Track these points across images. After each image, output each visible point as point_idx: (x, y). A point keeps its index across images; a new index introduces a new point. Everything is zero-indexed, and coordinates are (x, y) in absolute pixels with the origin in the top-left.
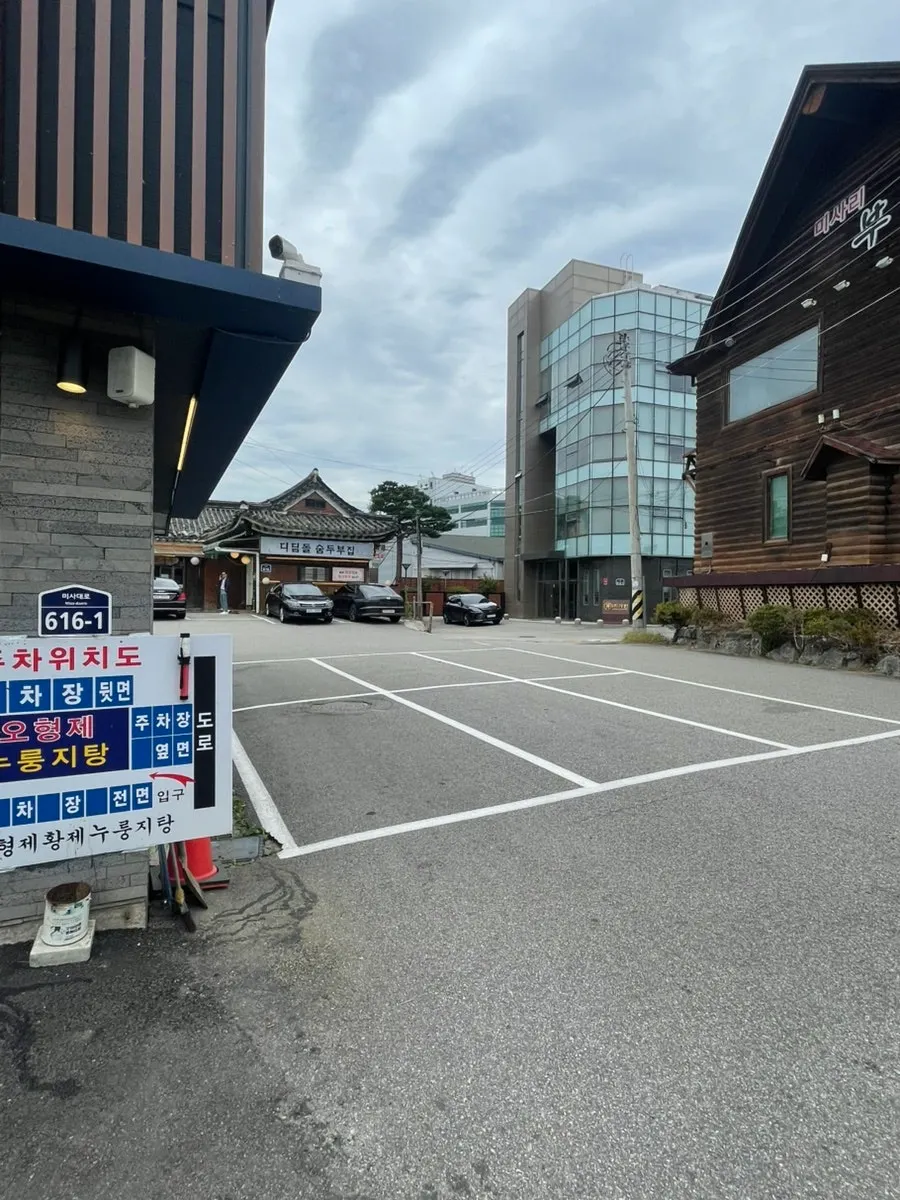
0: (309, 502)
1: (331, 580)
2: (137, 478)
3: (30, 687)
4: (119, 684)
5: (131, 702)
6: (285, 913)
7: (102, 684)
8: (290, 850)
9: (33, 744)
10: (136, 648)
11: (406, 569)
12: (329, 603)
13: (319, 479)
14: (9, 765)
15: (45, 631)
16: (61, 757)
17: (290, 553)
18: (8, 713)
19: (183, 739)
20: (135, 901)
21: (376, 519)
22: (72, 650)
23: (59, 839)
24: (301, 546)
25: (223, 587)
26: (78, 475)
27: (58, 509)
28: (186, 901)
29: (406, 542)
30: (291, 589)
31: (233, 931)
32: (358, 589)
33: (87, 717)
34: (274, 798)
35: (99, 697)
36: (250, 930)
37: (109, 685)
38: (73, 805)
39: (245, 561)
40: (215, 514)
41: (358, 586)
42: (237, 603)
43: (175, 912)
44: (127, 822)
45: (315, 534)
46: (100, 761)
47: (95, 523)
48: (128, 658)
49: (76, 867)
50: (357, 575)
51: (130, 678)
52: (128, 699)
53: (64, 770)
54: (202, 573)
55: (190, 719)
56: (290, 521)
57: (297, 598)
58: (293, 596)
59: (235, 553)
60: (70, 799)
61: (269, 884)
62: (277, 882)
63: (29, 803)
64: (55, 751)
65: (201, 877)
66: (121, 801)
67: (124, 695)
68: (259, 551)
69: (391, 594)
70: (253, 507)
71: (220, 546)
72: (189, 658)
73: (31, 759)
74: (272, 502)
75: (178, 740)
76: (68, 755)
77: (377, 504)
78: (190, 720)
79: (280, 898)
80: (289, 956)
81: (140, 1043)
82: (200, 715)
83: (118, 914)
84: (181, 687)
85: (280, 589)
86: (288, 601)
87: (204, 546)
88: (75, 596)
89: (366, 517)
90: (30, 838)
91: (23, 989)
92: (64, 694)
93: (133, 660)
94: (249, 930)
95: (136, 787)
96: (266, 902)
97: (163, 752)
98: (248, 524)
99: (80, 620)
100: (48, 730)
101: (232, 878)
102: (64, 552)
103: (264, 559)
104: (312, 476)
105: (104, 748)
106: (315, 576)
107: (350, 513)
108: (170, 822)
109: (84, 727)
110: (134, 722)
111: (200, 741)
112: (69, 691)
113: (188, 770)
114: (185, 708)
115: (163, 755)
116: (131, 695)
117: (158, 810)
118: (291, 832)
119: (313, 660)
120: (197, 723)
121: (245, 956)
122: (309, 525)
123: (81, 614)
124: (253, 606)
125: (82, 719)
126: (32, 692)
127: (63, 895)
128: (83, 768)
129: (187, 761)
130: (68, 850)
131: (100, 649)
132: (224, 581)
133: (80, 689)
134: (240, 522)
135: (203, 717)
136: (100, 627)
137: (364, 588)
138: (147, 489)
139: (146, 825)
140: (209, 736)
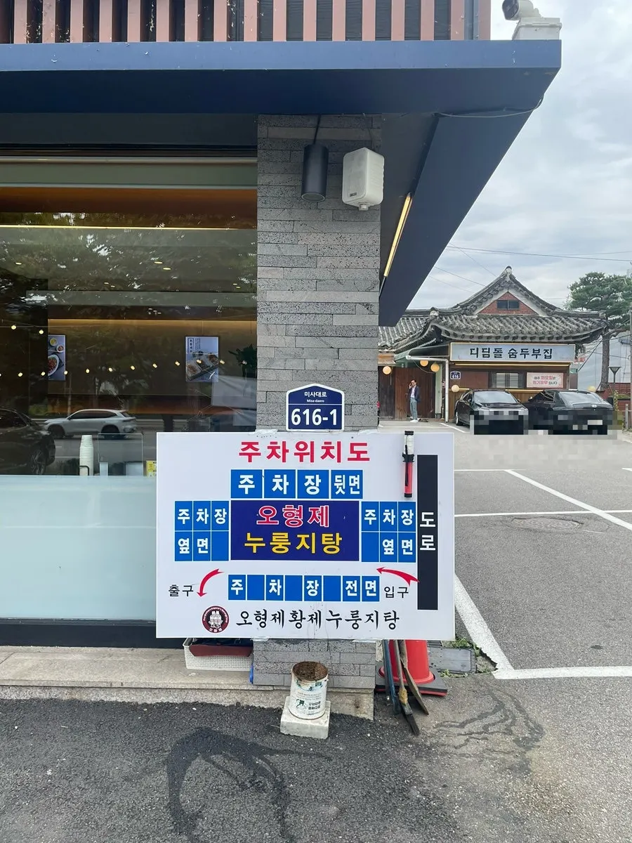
0: (501, 304)
1: (525, 388)
2: (366, 279)
3: (279, 476)
4: (351, 477)
5: (360, 496)
6: (509, 739)
7: (337, 477)
8: (505, 672)
9: (281, 528)
10: (365, 444)
11: (615, 373)
12: (523, 411)
13: (512, 277)
14: (264, 545)
15: (291, 426)
16: (303, 543)
17: (480, 359)
18: (263, 499)
19: (408, 537)
20: (364, 691)
21: (577, 316)
22: (312, 444)
23: (302, 619)
24: (492, 351)
25: (412, 396)
26: (318, 280)
27: (301, 314)
28: (409, 701)
29: (614, 342)
30: (482, 397)
31: (457, 744)
32: (557, 397)
33: (324, 507)
34: (482, 613)
35: (334, 489)
36: (474, 747)
37: (342, 479)
38: (313, 590)
39: (435, 368)
40: (405, 324)
41: (558, 392)
42: (426, 412)
43: (399, 711)
44: (357, 612)
45: (507, 337)
46: (334, 550)
47: (331, 325)
48: (359, 453)
49: (315, 647)
50: (556, 380)
51: (360, 473)
52: (358, 493)
53: (304, 555)
54: (394, 381)
55: (414, 517)
56: (481, 325)
57: (488, 405)
58: (484, 404)
59: (424, 361)
60: (310, 582)
61: (489, 705)
62: (496, 703)
63: (279, 581)
64: (299, 536)
65: (420, 681)
66: (352, 591)
67: (355, 488)
68: (449, 358)
69: (598, 401)
70: (443, 314)
71: (411, 354)
72: (413, 455)
73: (280, 541)
74: (462, 307)
75: (403, 537)
76: (309, 541)
77: (579, 301)
78: (413, 519)
79: (502, 721)
80: (519, 787)
81: (380, 834)
82: (423, 514)
83: (350, 701)
84: (406, 485)
85: (470, 397)
86: (478, 409)
87: (395, 355)
88: (314, 394)
89: (567, 315)
90: (279, 613)
91: (278, 752)
92: (306, 484)
93: (362, 456)
94: (471, 748)
95: (365, 578)
96: (486, 721)
97: (389, 547)
98: (438, 331)
99: (319, 417)
100: (293, 516)
101: (449, 689)
102: (306, 354)
103: (453, 366)
104: (504, 275)
105: (338, 539)
106: (507, 381)
107: (547, 312)
108: (395, 619)
109: (322, 517)
110: (363, 516)
111: (423, 541)
112: (309, 482)
113: (412, 569)
114: (408, 506)
115: (389, 551)
116: (361, 490)
117: (384, 605)
118: (504, 652)
119: (509, 471)
120: (420, 522)
121: (472, 774)
122: (502, 328)
123: (319, 410)
124: (442, 415)
125: (320, 509)
126: (281, 480)
127: (306, 671)
128: (320, 556)
129: (409, 559)
130: (308, 630)
131: (334, 444)
132: (413, 390)
133: (318, 481)
134: (430, 329)
135: (426, 517)
136: (335, 423)
137: (564, 395)
138: (375, 290)
139: (374, 617)
140: (432, 537)
